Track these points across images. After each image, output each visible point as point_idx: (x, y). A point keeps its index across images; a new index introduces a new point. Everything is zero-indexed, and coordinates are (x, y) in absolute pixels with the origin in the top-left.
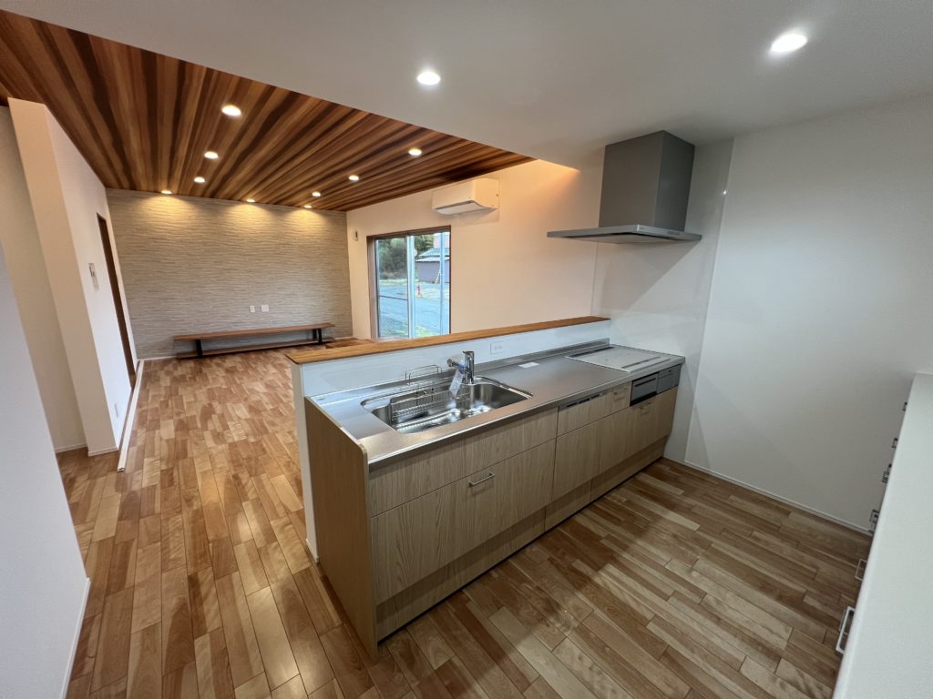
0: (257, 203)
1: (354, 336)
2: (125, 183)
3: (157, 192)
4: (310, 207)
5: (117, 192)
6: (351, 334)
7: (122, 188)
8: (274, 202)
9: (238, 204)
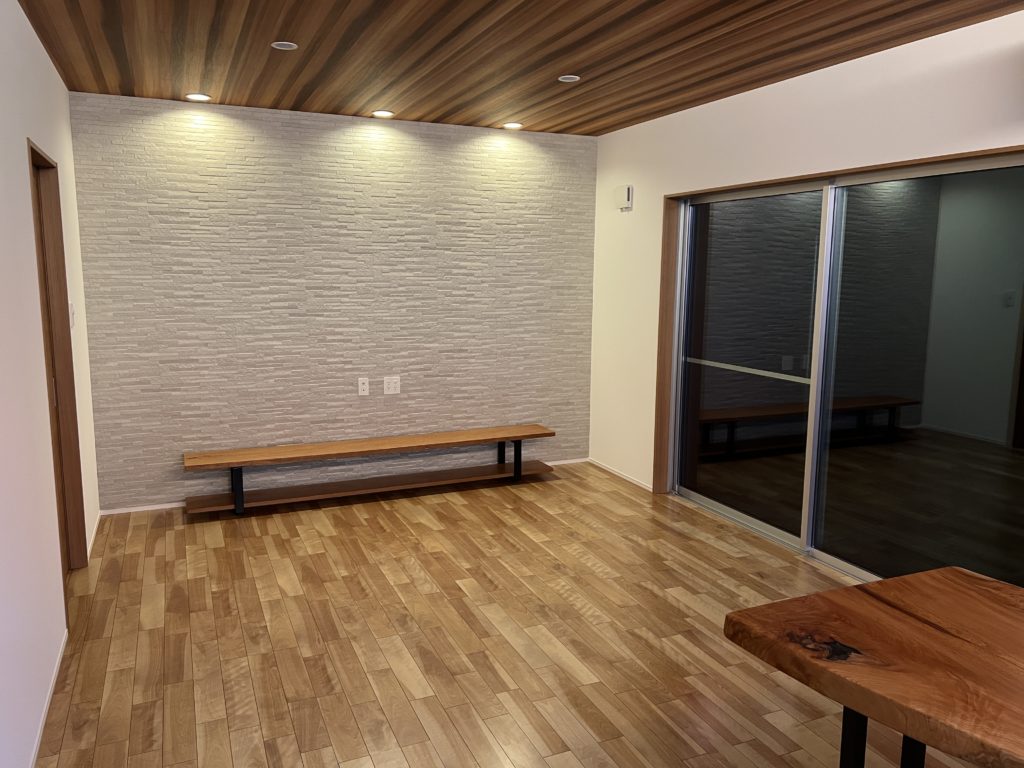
0: (397, 120)
1: (591, 459)
2: (112, 78)
3: (178, 99)
4: (518, 126)
5: (94, 100)
6: (586, 454)
7: (105, 91)
8: (433, 116)
9: (353, 124)
